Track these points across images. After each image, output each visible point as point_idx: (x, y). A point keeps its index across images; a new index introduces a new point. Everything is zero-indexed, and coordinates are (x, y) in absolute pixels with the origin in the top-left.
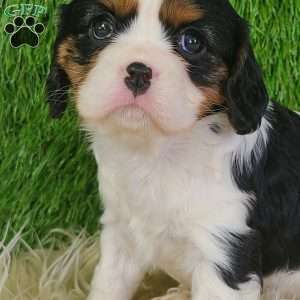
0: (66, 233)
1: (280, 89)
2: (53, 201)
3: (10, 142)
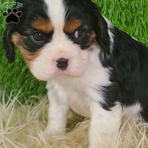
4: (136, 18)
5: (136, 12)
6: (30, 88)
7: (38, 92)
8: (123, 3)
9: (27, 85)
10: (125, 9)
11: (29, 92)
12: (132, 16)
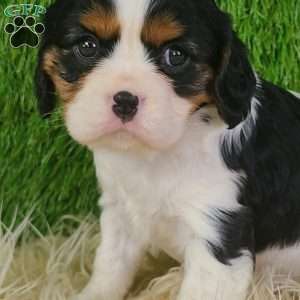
0: (76, 219)
2: (63, 188)
3: (19, 130)
4: (284, 47)
5: (284, 35)
6: (60, 199)
7: (77, 207)
8: (255, 16)
9: (53, 193)
10: (261, 30)
11: (58, 208)
12: (277, 44)
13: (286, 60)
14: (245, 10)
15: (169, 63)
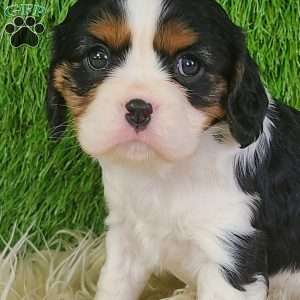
0: (73, 234)
1: (286, 90)
2: (59, 202)
3: (17, 143)
4: (287, 63)
6: (56, 213)
8: (259, 31)
9: (49, 208)
10: (265, 45)
11: (55, 223)
12: (280, 60)
13: (288, 76)
14: (249, 24)
15: (182, 73)
